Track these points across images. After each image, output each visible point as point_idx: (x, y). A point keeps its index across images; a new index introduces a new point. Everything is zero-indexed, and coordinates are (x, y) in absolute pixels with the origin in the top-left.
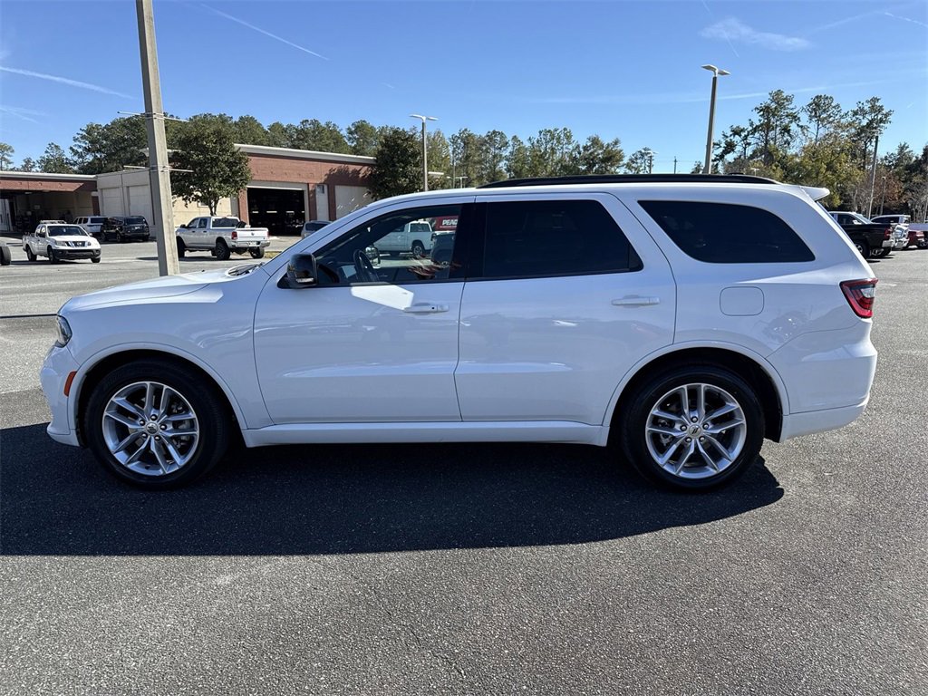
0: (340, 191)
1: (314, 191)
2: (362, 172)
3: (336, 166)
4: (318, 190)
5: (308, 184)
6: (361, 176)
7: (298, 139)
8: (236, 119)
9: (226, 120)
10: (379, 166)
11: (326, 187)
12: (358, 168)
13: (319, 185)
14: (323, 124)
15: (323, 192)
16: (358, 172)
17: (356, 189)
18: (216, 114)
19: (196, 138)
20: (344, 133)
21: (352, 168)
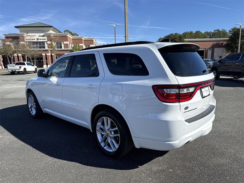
0: (216, 50)
1: (207, 50)
2: (224, 43)
3: (215, 42)
4: (209, 50)
5: (206, 48)
6: (224, 44)
7: (212, 35)
8: (194, 32)
9: (192, 33)
10: (231, 41)
11: (211, 49)
12: (223, 42)
13: (209, 48)
14: (221, 30)
15: (210, 50)
16: (223, 43)
17: (221, 49)
18: (189, 31)
19: (174, 39)
20: (228, 32)
21: (221, 42)
